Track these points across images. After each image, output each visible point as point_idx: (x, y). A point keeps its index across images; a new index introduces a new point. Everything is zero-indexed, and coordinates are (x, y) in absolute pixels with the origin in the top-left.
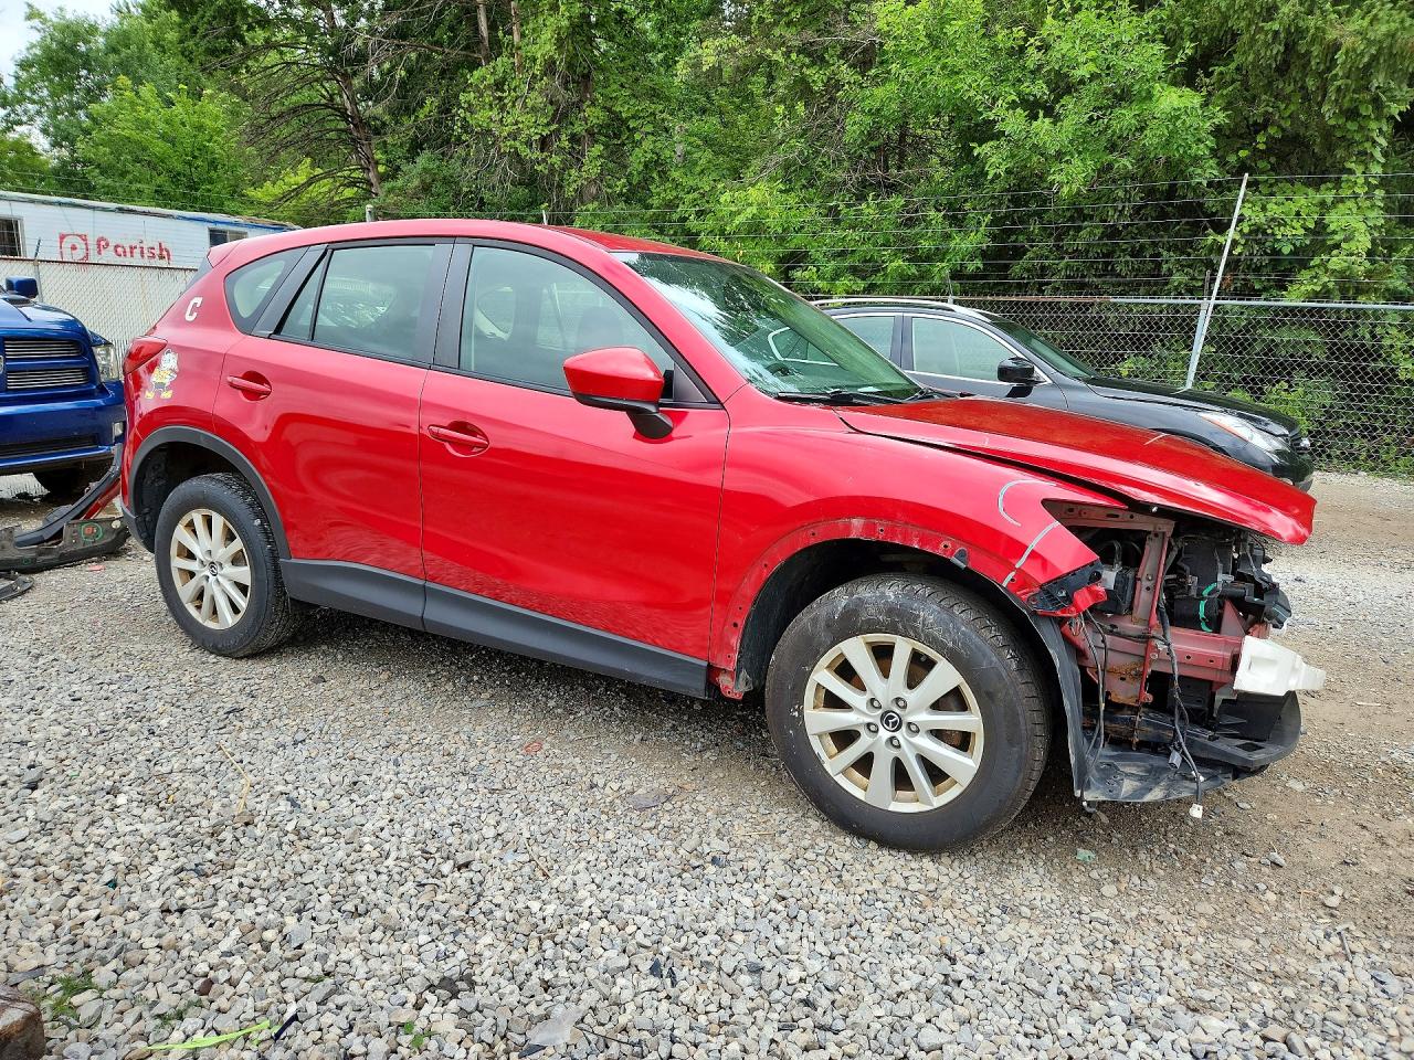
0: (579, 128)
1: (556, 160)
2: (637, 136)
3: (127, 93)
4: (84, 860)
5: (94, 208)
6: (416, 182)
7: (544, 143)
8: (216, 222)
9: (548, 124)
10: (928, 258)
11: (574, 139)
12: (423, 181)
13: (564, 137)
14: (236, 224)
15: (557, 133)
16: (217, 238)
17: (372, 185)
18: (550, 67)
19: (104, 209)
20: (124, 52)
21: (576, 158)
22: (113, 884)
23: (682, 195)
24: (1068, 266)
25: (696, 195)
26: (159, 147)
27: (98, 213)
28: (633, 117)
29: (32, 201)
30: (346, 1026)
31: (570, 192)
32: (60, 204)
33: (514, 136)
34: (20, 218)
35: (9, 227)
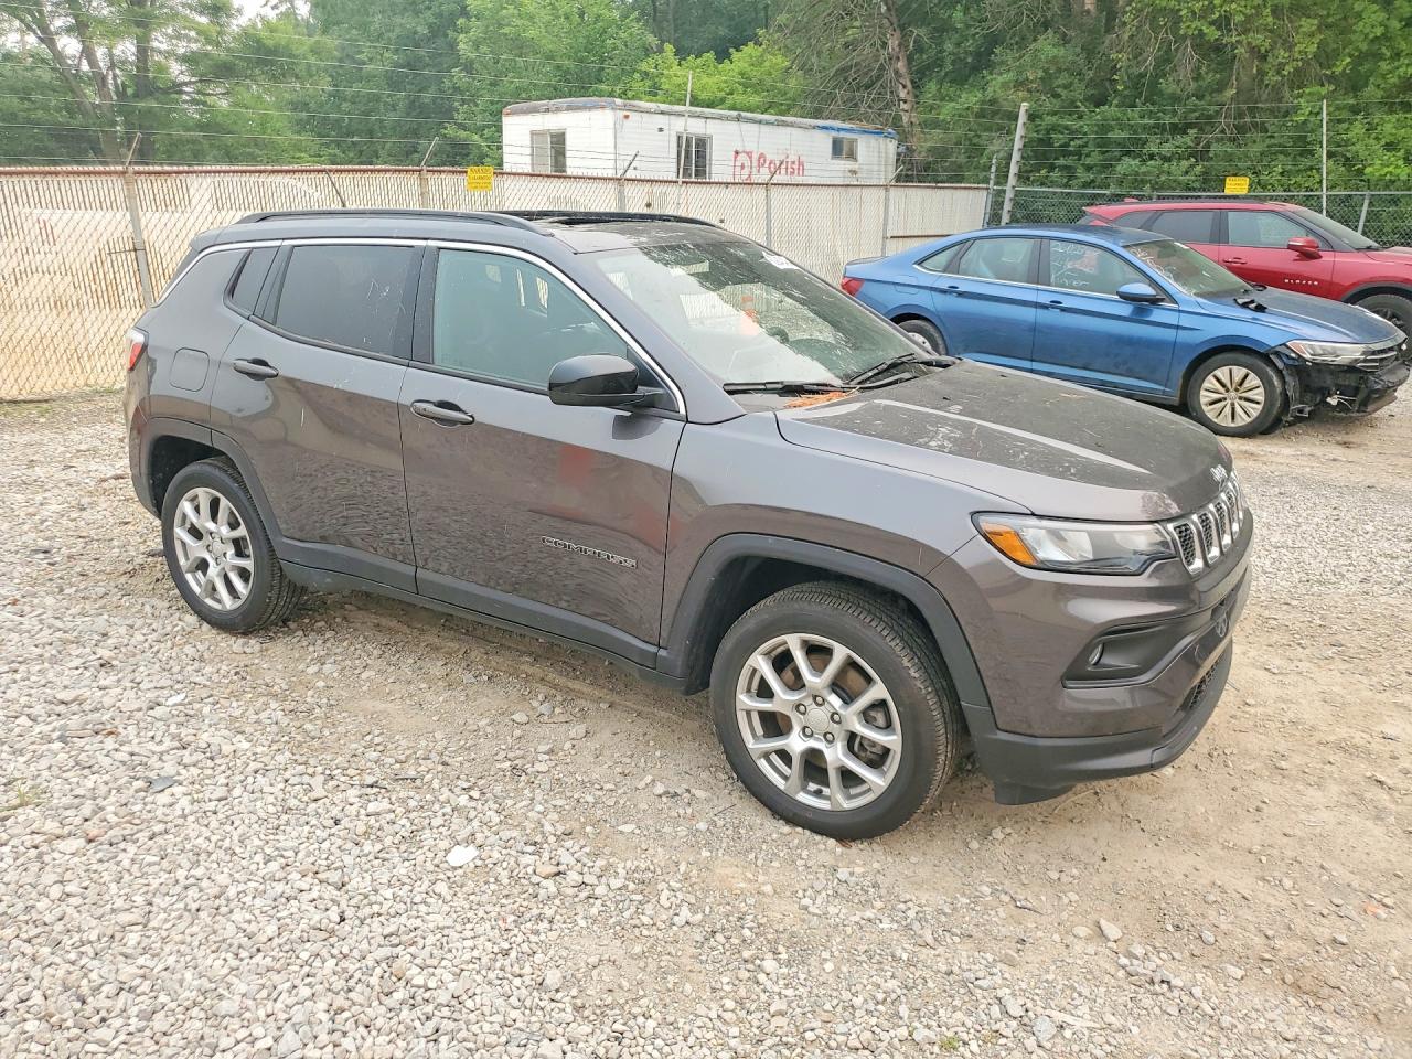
5: (760, 122)
8: (839, 130)
14: (847, 130)
16: (838, 149)
29: (720, 118)
32: (738, 119)
34: (711, 137)
35: (702, 144)
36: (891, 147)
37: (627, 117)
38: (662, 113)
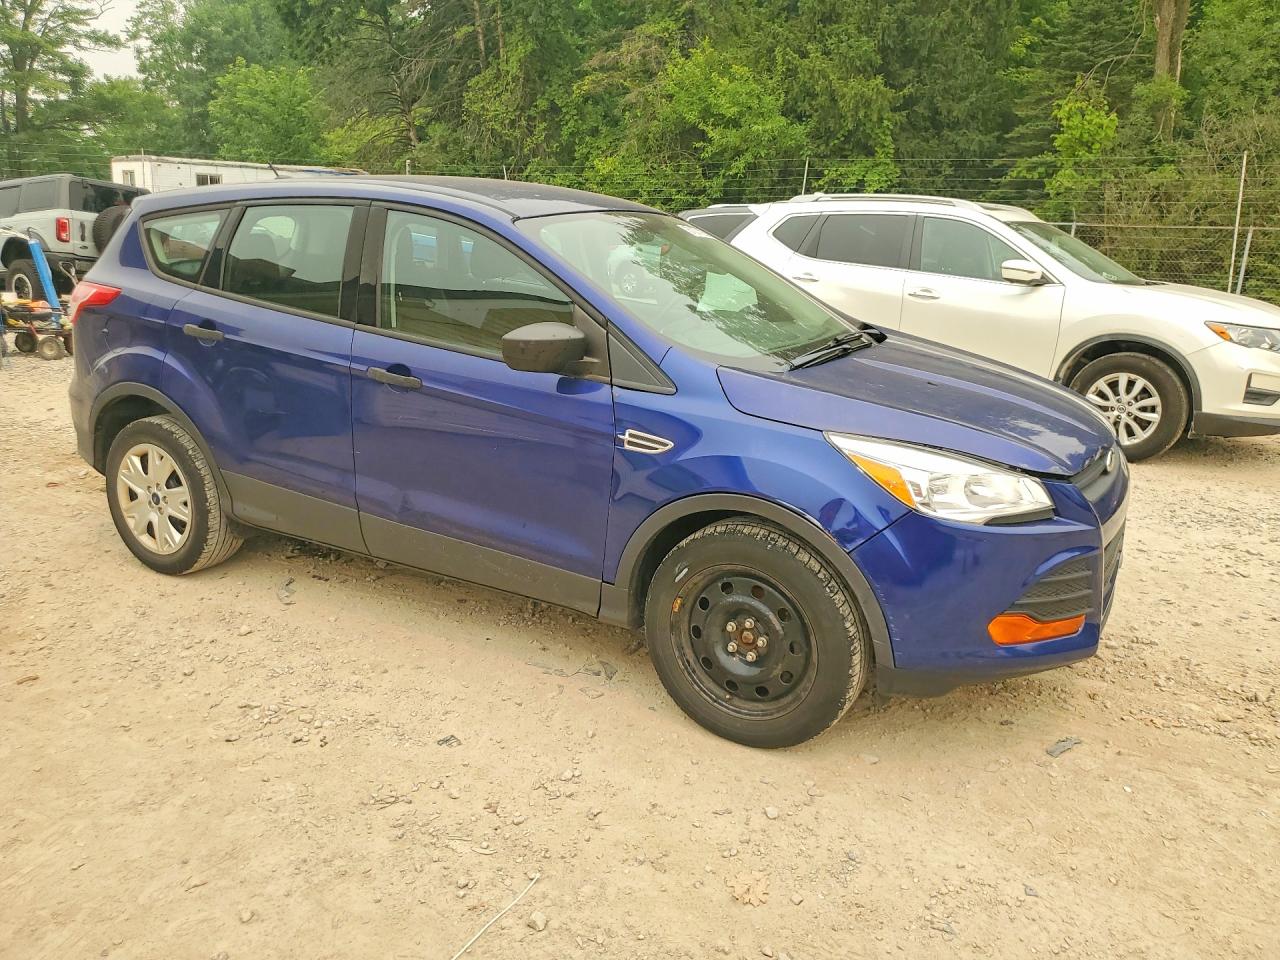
0: (532, 112)
1: (517, 133)
3: (243, 70)
6: (437, 144)
7: (513, 123)
9: (514, 111)
11: (530, 118)
12: (441, 143)
13: (523, 119)
15: (520, 116)
17: (411, 140)
18: (515, 79)
19: (262, 168)
20: (235, 33)
21: (530, 131)
26: (264, 108)
27: (259, 170)
29: (227, 166)
37: (160, 165)
38: (184, 163)
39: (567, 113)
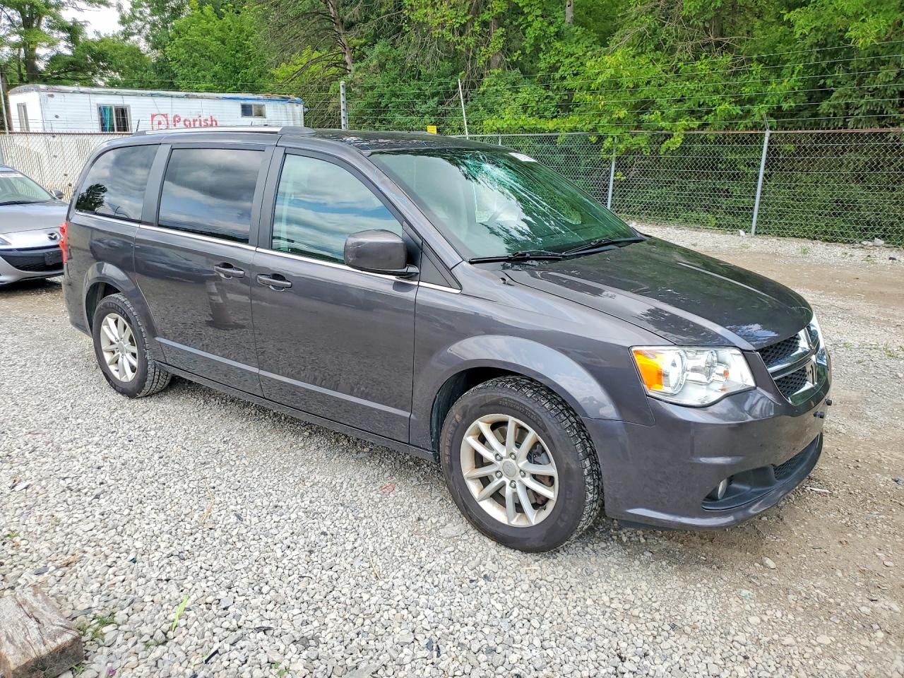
0: (486, 16)
1: (471, 40)
2: (530, 19)
4: (121, 545)
5: (172, 97)
6: (375, 62)
7: (462, 30)
8: (245, 99)
9: (466, 15)
10: (751, 101)
11: (484, 24)
12: (380, 61)
13: (476, 24)
14: (258, 99)
15: (472, 21)
16: (246, 111)
17: (347, 64)
19: (177, 97)
21: (484, 38)
22: (134, 561)
23: (562, 59)
24: (867, 103)
25: (572, 59)
26: (215, 46)
27: (175, 100)
28: (527, 5)
29: (135, 95)
30: (243, 660)
31: (480, 62)
32: (152, 95)
33: (442, 25)
34: (129, 106)
35: (122, 112)
36: (299, 110)
37: (52, 96)
38: (81, 92)
39: (529, 13)
